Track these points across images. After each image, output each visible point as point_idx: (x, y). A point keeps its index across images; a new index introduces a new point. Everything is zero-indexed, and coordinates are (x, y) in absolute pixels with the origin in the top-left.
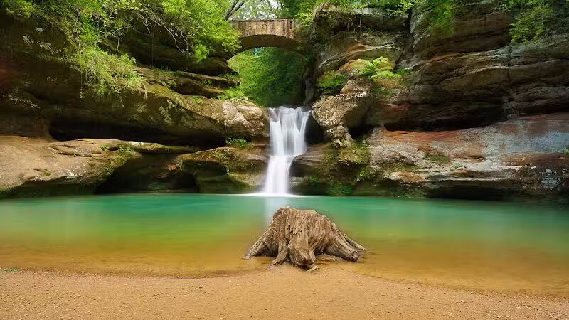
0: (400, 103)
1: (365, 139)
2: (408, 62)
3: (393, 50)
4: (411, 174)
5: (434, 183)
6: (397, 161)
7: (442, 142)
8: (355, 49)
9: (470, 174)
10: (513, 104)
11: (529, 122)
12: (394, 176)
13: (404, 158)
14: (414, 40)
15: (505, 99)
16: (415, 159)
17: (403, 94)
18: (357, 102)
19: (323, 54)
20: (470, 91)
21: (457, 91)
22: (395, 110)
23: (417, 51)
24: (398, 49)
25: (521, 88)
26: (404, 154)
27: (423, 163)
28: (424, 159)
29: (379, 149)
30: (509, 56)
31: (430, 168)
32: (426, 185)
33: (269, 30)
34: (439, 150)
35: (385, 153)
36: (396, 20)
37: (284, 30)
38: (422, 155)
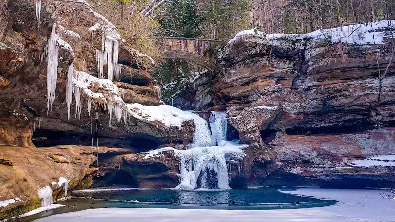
0: (298, 114)
1: (271, 141)
2: (303, 82)
3: (293, 73)
4: (308, 169)
5: (328, 176)
6: (297, 159)
7: (329, 144)
8: (265, 72)
9: (358, 169)
10: (380, 117)
11: (393, 132)
12: (296, 170)
13: (302, 156)
14: (309, 66)
15: (373, 114)
16: (310, 157)
17: (301, 107)
18: (271, 113)
19: (233, 71)
20: (349, 107)
21: (340, 106)
22: (295, 119)
23: (310, 74)
24: (296, 72)
25: (387, 107)
26: (303, 153)
27: (317, 161)
28: (317, 157)
29: (283, 149)
30: (380, 85)
31: (323, 164)
32: (321, 177)
33: (183, 47)
34: (327, 150)
35: (288, 152)
36: (296, 50)
37: (195, 48)
38: (315, 154)
